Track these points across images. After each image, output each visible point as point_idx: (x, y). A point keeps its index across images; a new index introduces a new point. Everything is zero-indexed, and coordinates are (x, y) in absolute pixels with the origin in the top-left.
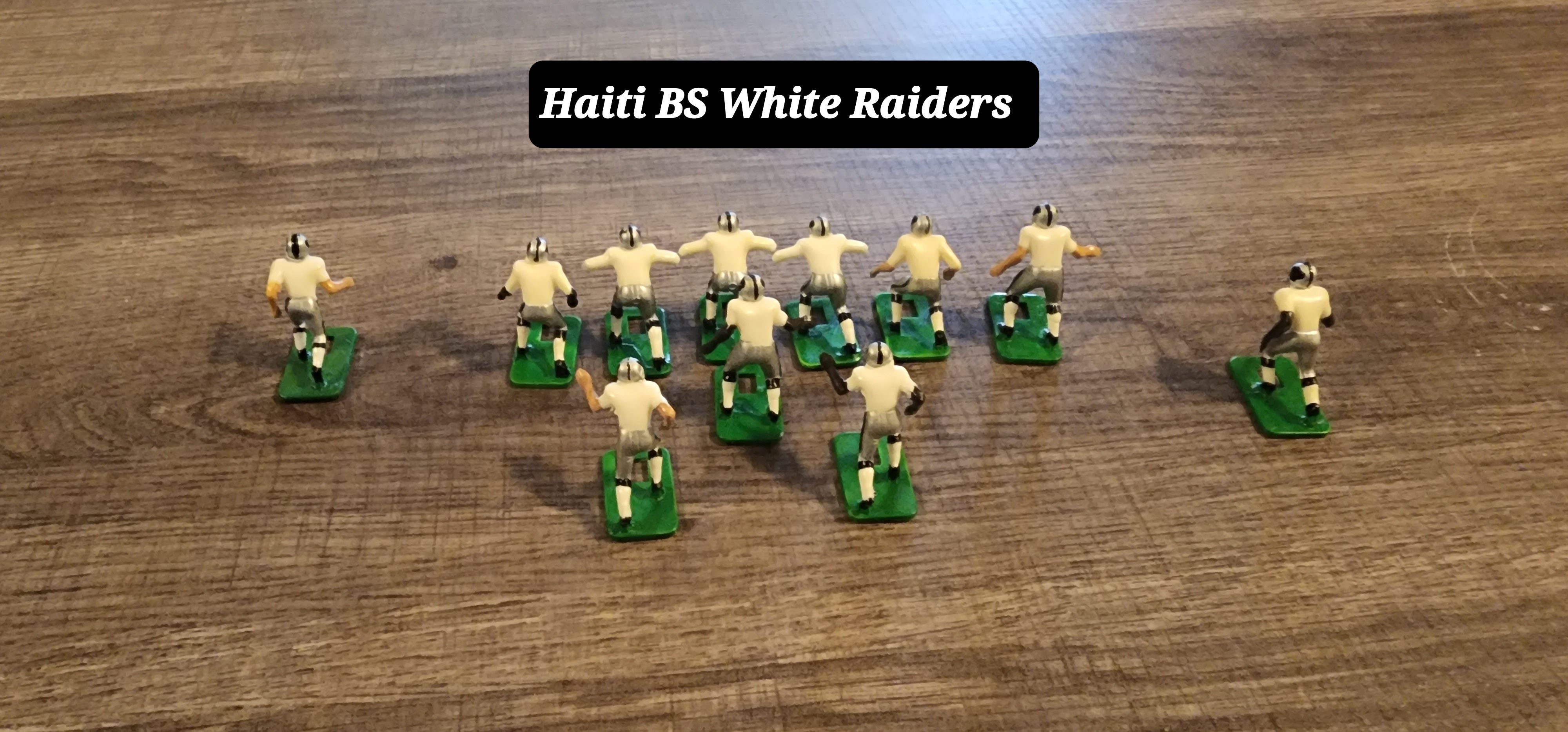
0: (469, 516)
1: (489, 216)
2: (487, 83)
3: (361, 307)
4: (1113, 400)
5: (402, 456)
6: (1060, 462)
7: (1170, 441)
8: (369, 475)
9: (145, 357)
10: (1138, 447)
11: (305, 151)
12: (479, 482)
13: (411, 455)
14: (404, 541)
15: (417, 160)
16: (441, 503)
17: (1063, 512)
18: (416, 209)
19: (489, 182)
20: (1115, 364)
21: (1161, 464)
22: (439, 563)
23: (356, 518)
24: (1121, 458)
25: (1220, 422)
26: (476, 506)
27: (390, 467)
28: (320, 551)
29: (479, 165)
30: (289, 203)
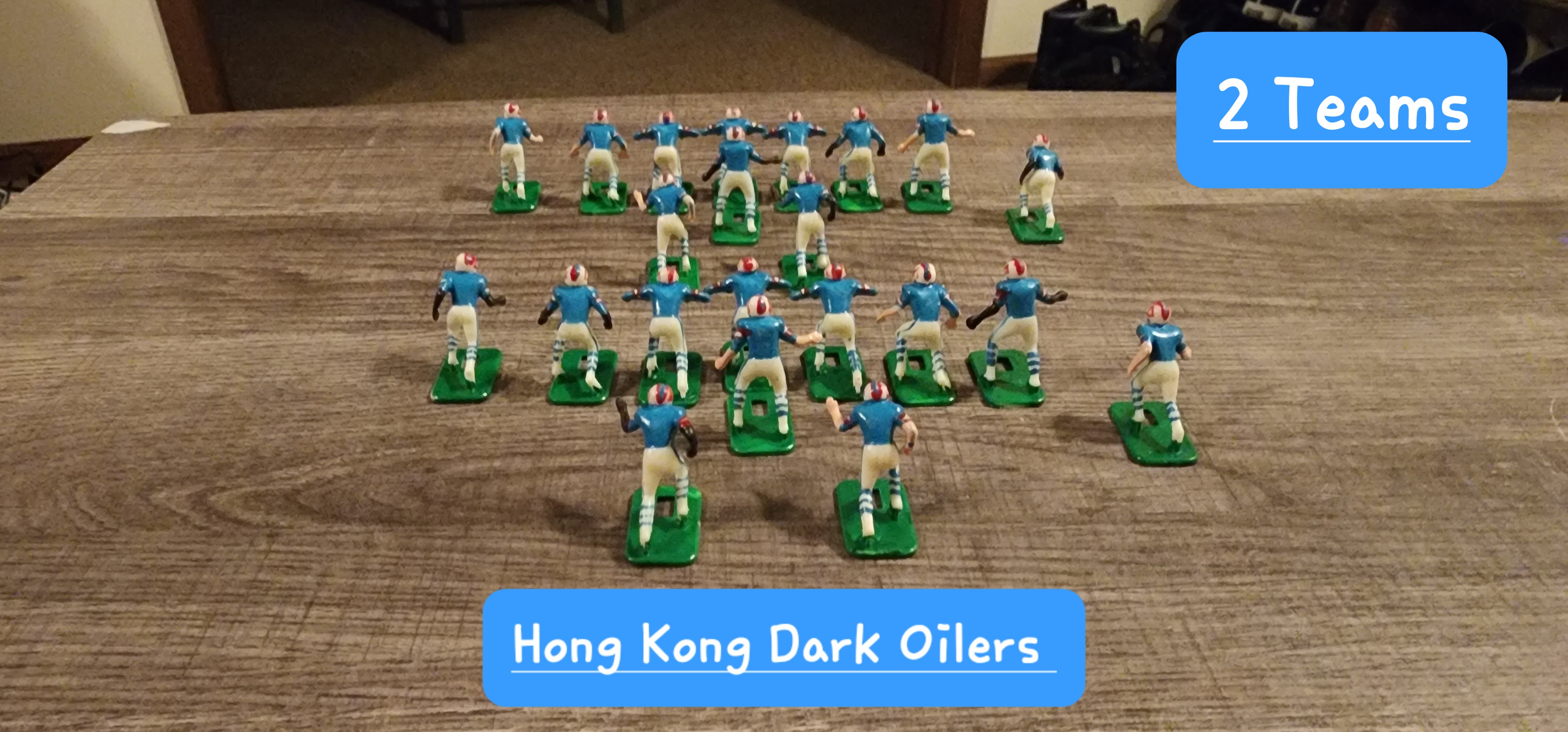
3: (390, 410)
4: (1180, 542)
6: (1116, 602)
7: (1244, 588)
8: (360, 571)
9: (159, 445)
10: (1206, 592)
12: (475, 585)
13: (409, 554)
17: (1118, 655)
20: (1183, 506)
21: (1232, 610)
24: (1186, 602)
25: (1300, 573)
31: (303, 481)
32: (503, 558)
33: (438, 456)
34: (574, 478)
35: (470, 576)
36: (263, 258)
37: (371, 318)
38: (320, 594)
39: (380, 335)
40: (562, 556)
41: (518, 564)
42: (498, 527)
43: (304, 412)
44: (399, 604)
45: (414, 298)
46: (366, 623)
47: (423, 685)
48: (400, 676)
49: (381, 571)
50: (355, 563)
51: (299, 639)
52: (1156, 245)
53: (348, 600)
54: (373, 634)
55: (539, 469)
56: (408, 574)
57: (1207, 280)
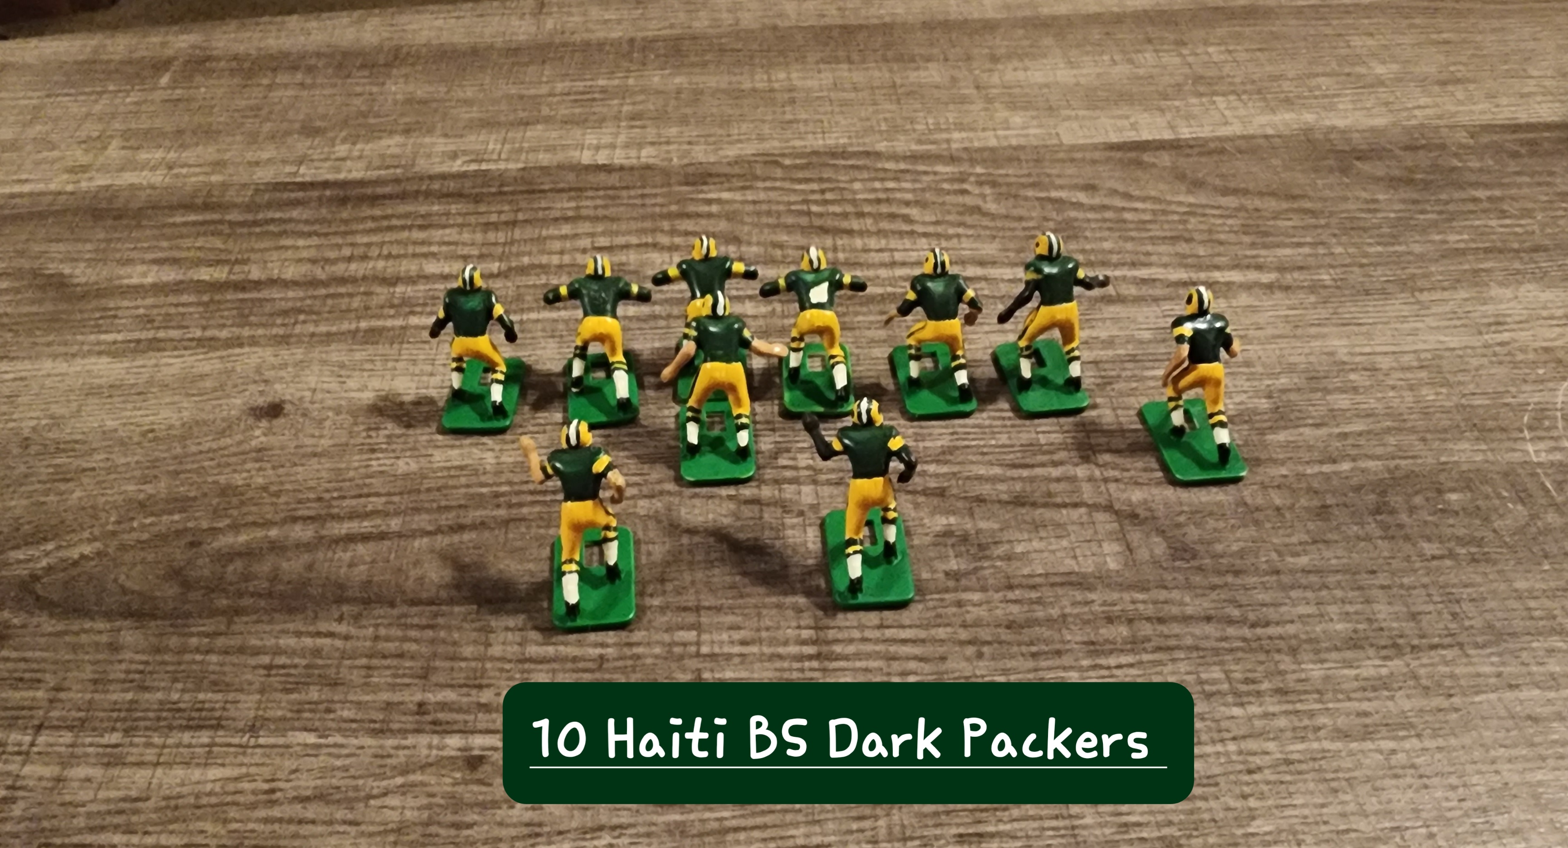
0: (206, 740)
1: (337, 353)
2: (380, 191)
3: (154, 463)
5: (144, 658)
8: (99, 683)
11: (144, 268)
12: (231, 696)
13: (158, 658)
14: (116, 771)
15: (272, 282)
16: (176, 723)
18: (253, 342)
19: (349, 311)
22: (150, 804)
23: (67, 737)
26: (218, 727)
27: (128, 672)
28: (9, 782)
29: (342, 290)
30: (106, 332)
31: (44, 563)
32: (266, 660)
33: (205, 525)
34: (361, 549)
35: (227, 685)
36: (21, 254)
37: (144, 335)
38: (52, 714)
39: (149, 360)
40: (337, 655)
41: (283, 667)
42: (265, 618)
43: (51, 470)
44: (142, 724)
45: (199, 304)
46: (100, 750)
47: (158, 828)
48: (134, 819)
49: (124, 681)
50: (95, 672)
51: (23, 773)
52: (1097, 201)
53: (83, 721)
54: (108, 765)
55: (322, 537)
56: (156, 684)
57: (1150, 248)
